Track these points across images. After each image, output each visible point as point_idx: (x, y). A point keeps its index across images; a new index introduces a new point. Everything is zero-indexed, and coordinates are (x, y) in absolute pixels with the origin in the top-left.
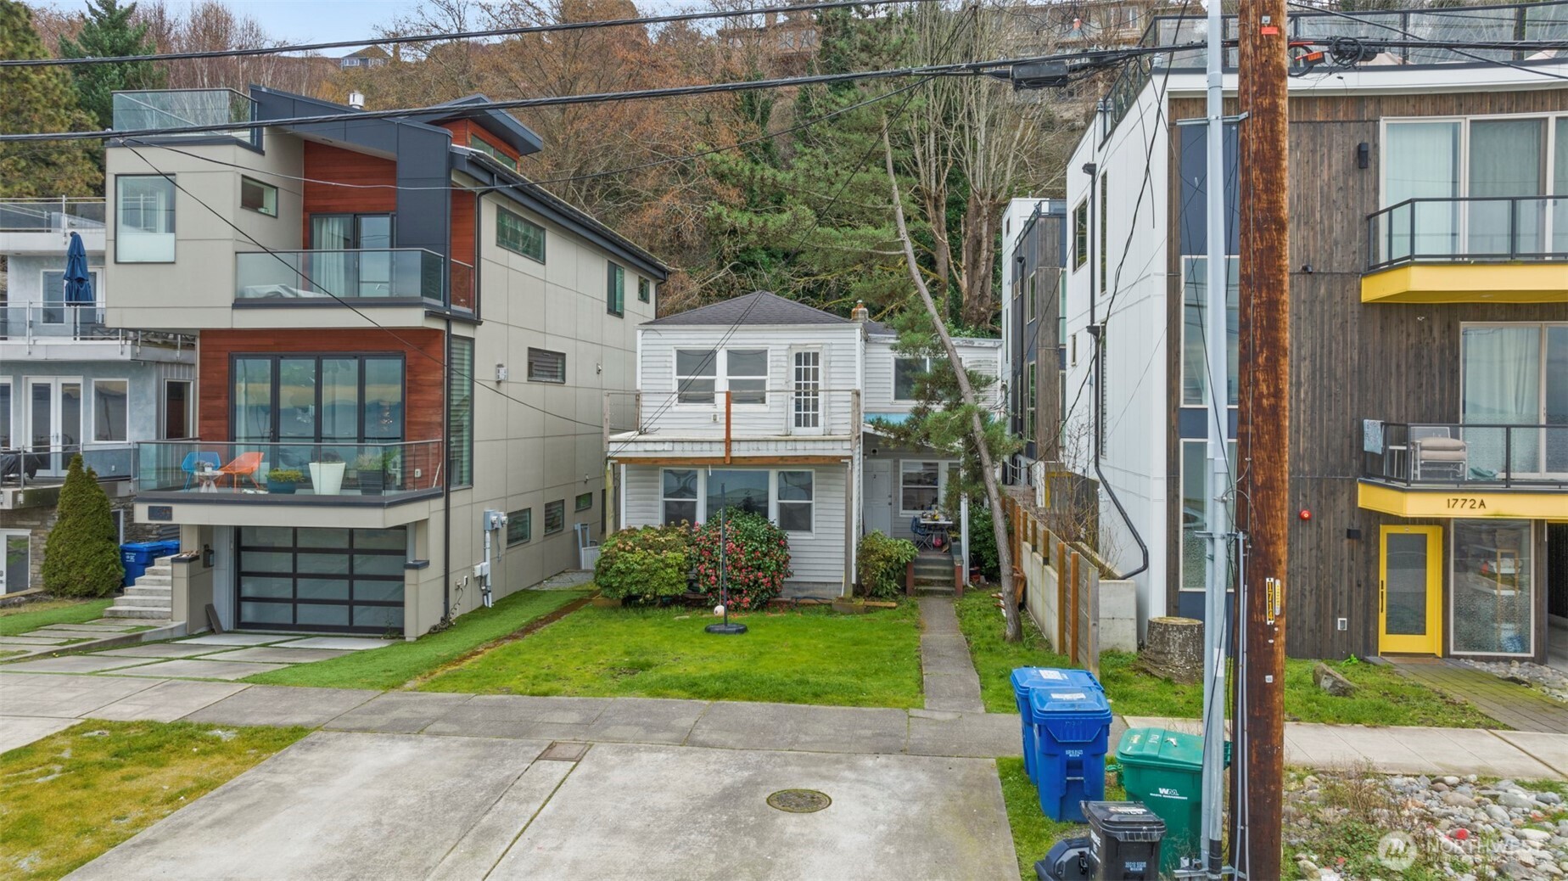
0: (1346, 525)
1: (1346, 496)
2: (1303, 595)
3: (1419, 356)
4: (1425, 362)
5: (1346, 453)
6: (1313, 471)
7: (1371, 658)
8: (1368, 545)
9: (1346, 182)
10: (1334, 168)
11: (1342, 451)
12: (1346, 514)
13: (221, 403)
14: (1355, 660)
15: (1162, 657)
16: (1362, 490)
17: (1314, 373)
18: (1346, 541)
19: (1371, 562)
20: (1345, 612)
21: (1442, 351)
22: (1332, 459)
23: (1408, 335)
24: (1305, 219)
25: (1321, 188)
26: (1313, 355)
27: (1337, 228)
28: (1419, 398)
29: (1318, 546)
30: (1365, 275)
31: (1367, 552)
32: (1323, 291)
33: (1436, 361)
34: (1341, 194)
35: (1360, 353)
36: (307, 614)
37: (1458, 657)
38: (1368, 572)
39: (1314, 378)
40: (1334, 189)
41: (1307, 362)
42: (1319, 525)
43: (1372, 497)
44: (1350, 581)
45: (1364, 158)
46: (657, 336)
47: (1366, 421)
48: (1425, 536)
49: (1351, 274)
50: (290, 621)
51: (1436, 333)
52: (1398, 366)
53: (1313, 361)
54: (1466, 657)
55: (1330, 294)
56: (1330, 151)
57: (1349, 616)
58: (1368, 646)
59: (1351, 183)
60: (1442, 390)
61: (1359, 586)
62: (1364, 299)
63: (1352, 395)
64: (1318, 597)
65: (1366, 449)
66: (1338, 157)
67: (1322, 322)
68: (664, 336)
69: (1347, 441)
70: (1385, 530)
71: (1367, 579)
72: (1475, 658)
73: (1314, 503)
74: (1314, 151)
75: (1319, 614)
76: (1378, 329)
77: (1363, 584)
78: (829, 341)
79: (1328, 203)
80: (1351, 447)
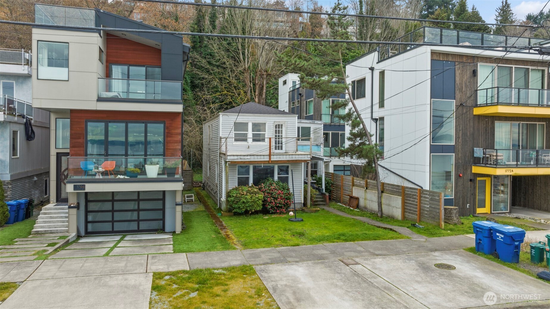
0: (469, 178)
1: (469, 170)
2: (459, 198)
3: (486, 130)
4: (487, 132)
5: (470, 157)
6: (462, 163)
7: (475, 215)
8: (474, 184)
9: (470, 80)
10: (468, 76)
11: (469, 157)
12: (469, 175)
13: (80, 141)
14: (472, 216)
15: (450, 218)
16: (473, 167)
17: (462, 135)
18: (469, 182)
19: (475, 188)
20: (469, 202)
21: (491, 129)
22: (466, 159)
23: (484, 124)
24: (461, 90)
25: (465, 81)
26: (462, 129)
27: (468, 93)
28: (486, 142)
29: (463, 184)
30: (474, 107)
31: (474, 185)
32: (465, 111)
33: (490, 132)
34: (469, 83)
35: (473, 129)
36: (118, 226)
37: (493, 213)
38: (474, 191)
39: (462, 136)
40: (468, 82)
41: (461, 131)
42: (463, 178)
43: (476, 170)
44: (470, 194)
45: (475, 73)
46: (228, 117)
47: (475, 149)
48: (486, 180)
49: (471, 106)
50: (111, 230)
51: (490, 124)
52: (481, 133)
53: (462, 131)
54: (495, 213)
55: (466, 112)
56: (467, 71)
57: (470, 204)
58: (474, 211)
59: (471, 81)
60: (491, 140)
61: (472, 195)
62: (474, 114)
63: (471, 141)
64: (463, 198)
65: (475, 156)
66: (469, 73)
67: (465, 120)
68: (230, 117)
69: (470, 154)
70: (478, 179)
71: (474, 193)
72: (497, 213)
73: (462, 172)
74: (463, 71)
75: (463, 204)
76: (477, 123)
77: (473, 194)
78: (287, 121)
79: (466, 86)
80: (471, 156)
